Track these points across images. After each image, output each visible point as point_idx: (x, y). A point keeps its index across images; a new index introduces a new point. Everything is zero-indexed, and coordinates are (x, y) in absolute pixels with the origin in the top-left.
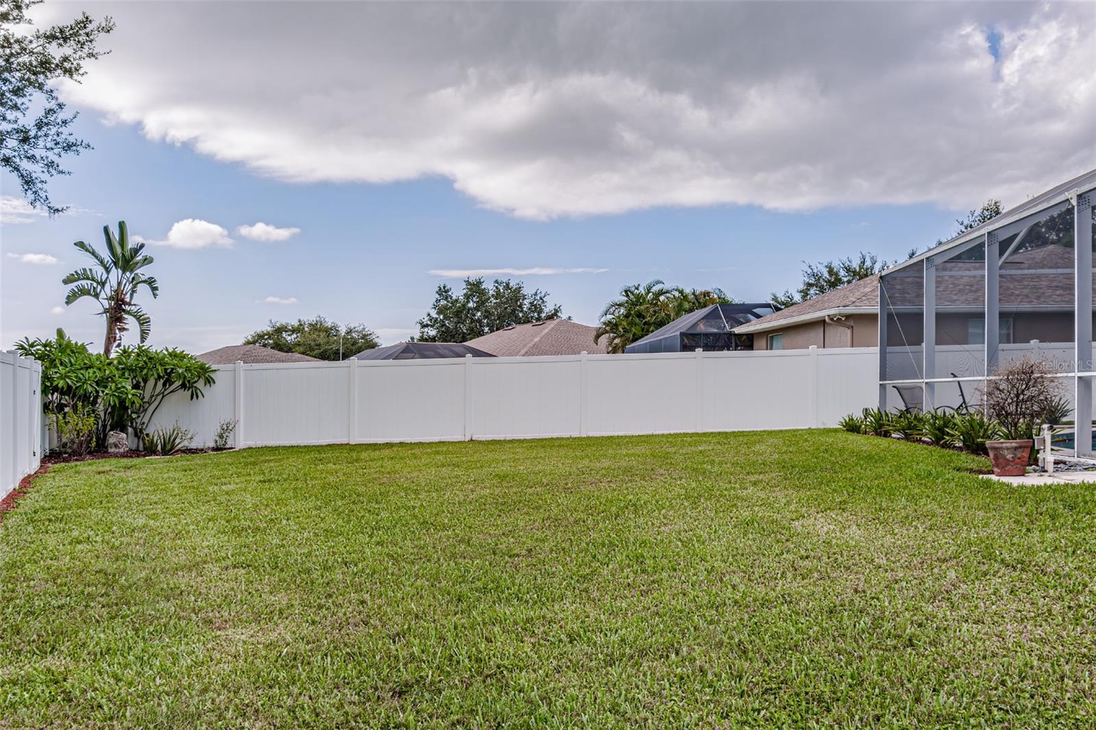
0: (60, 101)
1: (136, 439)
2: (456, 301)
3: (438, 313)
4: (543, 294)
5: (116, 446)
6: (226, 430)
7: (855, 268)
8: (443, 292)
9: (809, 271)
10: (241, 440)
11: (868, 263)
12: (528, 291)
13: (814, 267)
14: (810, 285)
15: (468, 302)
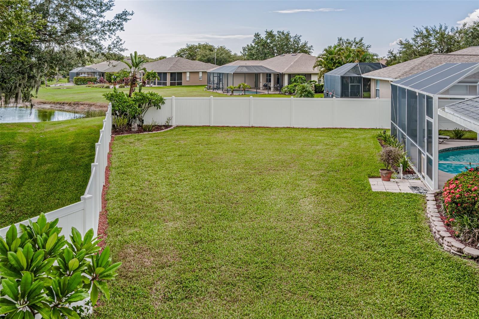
0: (121, 39)
1: (139, 121)
2: (262, 40)
3: (255, 44)
4: (299, 36)
5: (134, 128)
6: (169, 119)
7: (437, 30)
8: (257, 35)
9: (417, 30)
10: (174, 123)
11: (443, 28)
12: (292, 35)
13: (419, 29)
14: (417, 36)
15: (267, 40)
